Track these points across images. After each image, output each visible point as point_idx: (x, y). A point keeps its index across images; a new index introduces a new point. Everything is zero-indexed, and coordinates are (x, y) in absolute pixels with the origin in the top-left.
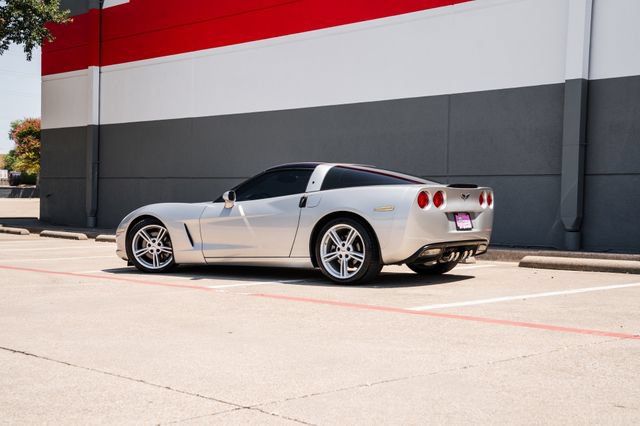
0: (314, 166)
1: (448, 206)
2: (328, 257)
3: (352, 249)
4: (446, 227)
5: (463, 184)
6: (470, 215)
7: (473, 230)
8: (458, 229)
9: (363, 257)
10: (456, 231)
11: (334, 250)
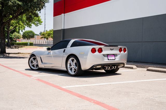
0: (70, 40)
1: (104, 52)
2: (70, 68)
3: (75, 65)
4: (103, 59)
5: (112, 45)
6: (115, 55)
7: (116, 60)
8: (108, 59)
9: (77, 68)
10: (108, 60)
11: (71, 66)
